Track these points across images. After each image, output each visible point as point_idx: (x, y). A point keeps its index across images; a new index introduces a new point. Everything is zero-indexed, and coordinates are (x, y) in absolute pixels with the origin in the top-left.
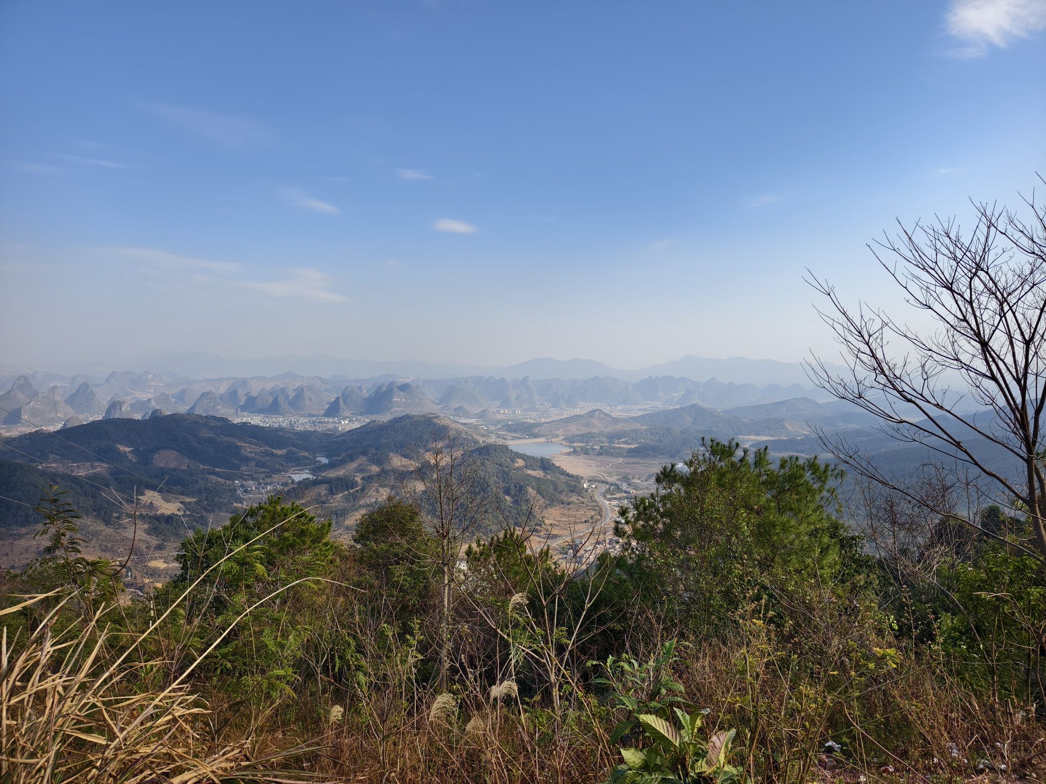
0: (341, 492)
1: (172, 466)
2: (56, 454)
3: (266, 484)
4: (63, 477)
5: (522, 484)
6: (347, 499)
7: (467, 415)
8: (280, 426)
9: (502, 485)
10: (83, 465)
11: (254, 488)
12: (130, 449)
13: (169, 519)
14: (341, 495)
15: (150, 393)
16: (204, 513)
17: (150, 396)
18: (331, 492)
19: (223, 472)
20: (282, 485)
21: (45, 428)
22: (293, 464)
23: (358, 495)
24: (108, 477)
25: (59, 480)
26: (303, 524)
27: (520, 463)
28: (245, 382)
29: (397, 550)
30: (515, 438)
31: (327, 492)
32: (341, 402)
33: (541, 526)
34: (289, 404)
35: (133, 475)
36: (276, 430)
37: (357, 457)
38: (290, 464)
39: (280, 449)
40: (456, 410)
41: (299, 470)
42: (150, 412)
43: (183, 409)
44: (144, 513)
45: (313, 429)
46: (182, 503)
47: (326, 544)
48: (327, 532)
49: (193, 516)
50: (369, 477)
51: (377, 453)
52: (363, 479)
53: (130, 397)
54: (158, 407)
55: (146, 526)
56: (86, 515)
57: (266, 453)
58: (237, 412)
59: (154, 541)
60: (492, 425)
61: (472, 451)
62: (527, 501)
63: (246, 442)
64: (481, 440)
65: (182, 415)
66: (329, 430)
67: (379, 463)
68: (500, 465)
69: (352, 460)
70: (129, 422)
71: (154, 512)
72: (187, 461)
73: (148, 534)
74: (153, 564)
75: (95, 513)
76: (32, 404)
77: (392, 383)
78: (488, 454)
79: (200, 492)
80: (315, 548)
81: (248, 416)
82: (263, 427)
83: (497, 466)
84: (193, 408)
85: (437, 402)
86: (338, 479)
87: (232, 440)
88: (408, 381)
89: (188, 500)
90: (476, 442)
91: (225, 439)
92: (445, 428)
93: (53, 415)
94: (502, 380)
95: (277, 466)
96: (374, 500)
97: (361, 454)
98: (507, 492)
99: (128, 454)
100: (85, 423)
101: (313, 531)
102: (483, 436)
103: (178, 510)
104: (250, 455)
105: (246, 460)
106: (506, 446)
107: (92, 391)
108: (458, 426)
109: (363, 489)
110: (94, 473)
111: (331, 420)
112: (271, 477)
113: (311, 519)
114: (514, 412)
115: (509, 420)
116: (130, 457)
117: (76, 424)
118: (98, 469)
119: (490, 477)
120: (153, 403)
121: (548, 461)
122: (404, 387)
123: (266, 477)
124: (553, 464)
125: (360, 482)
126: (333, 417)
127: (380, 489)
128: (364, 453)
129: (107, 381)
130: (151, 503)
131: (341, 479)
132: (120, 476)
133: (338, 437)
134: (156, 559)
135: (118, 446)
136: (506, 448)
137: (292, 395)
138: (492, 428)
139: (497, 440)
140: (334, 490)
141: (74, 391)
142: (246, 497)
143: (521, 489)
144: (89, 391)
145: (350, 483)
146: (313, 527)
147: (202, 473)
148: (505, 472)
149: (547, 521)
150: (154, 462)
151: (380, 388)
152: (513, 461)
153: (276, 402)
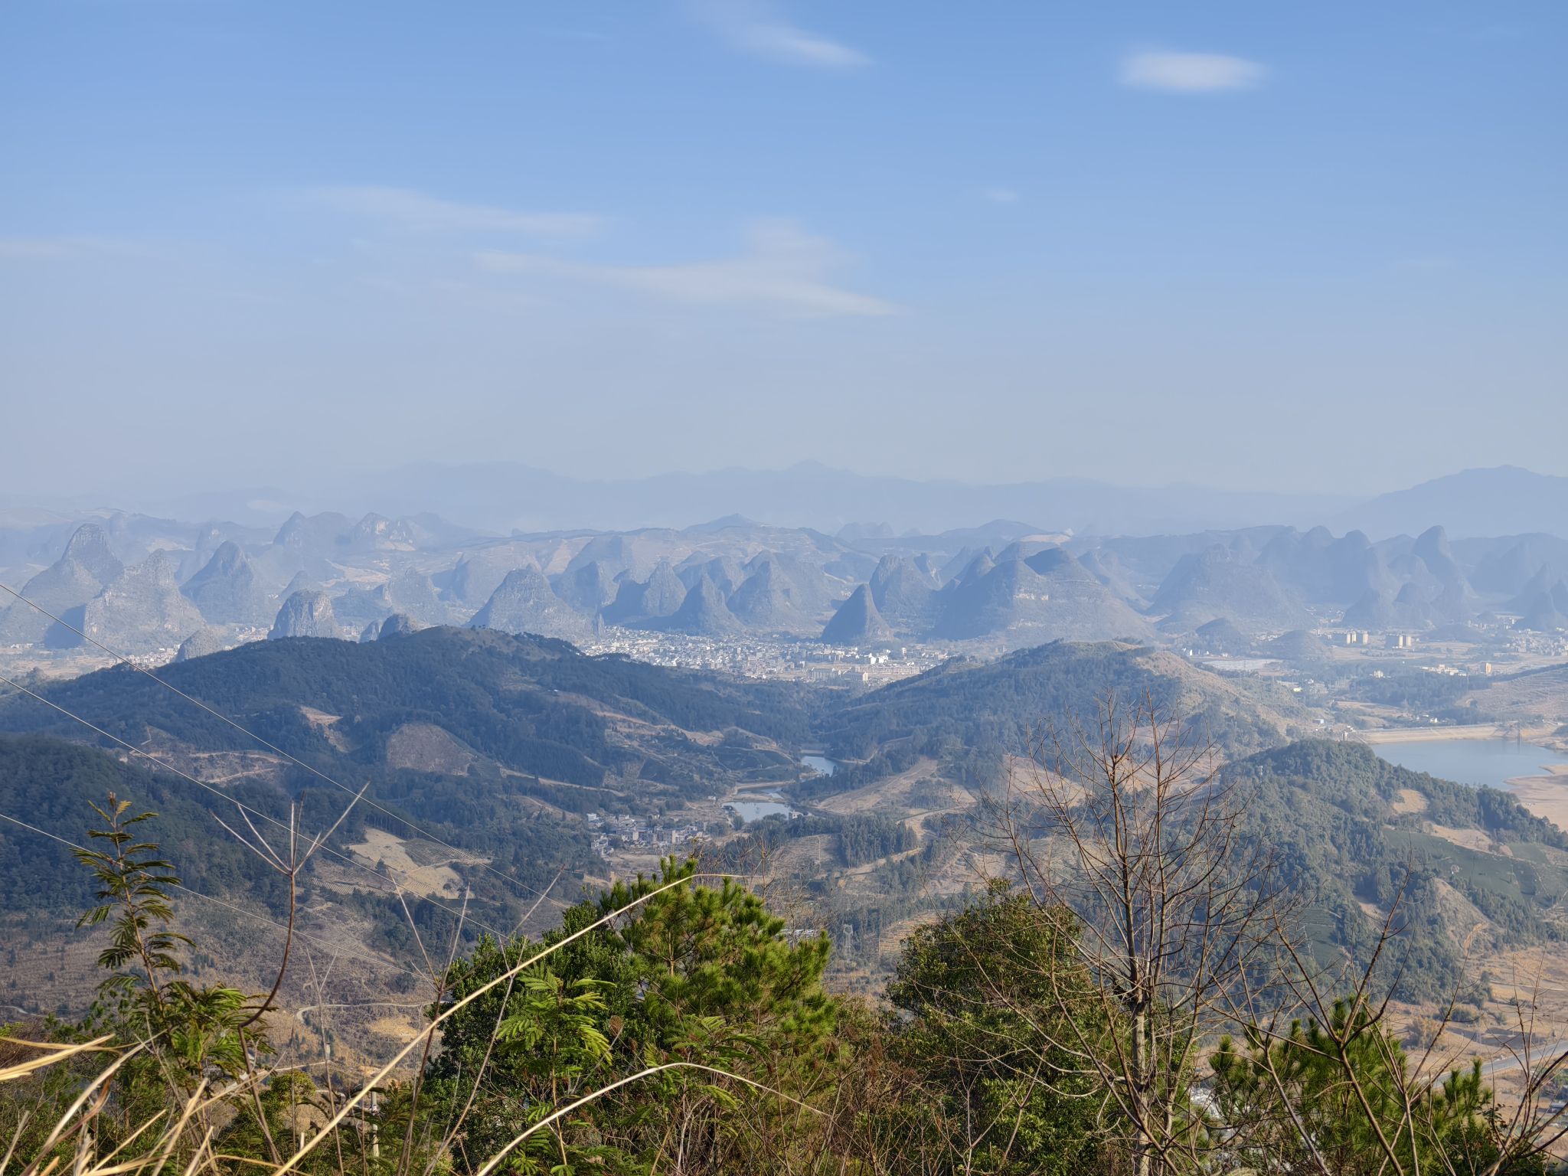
0: (869, 859)
1: (431, 767)
2: (161, 727)
3: (669, 826)
4: (178, 786)
5: (1419, 868)
6: (883, 879)
7: (1239, 647)
8: (705, 665)
9: (1351, 867)
10: (223, 757)
11: (636, 837)
12: (334, 719)
13: (424, 910)
14: (867, 868)
15: (381, 570)
16: (510, 899)
17: (381, 578)
18: (841, 857)
19: (559, 789)
20: (711, 830)
21: (135, 660)
22: (740, 774)
23: (916, 870)
24: (281, 791)
25: (166, 794)
26: (754, 942)
27: (1411, 802)
28: (615, 545)
29: (1005, 1032)
30: (1392, 723)
31: (828, 857)
32: (869, 601)
33: (1478, 1003)
34: (730, 604)
35: (338, 789)
36: (696, 677)
37: (913, 762)
38: (730, 773)
39: (706, 729)
40: (1203, 630)
41: (754, 791)
42: (381, 622)
43: (459, 615)
44: (365, 891)
45: (790, 677)
46: (455, 867)
47: (814, 1003)
48: (817, 969)
49: (483, 905)
50: (948, 822)
51: (967, 753)
52: (927, 824)
53: (332, 582)
54: (399, 610)
55: (368, 925)
56: (229, 886)
57: (668, 741)
58: (596, 625)
59: (387, 966)
60: (1318, 679)
61: (1252, 759)
62: (1432, 922)
63: (617, 708)
64: (1282, 725)
65: (457, 633)
66: (834, 681)
67: (972, 780)
68: (1345, 805)
69: (898, 769)
70: (331, 647)
71: (386, 889)
72: (468, 754)
73: (373, 947)
74: (383, 1027)
75: (249, 885)
76: (107, 596)
77: (1013, 548)
78: (1306, 770)
79: (500, 840)
80: (784, 1011)
81: (624, 636)
82: (660, 668)
83: (1335, 809)
84: (484, 612)
85: (1145, 604)
86: (860, 821)
87: (583, 701)
88: (1059, 541)
89: (469, 860)
90: (1266, 732)
91: (564, 697)
92: (1169, 687)
93: (153, 625)
94: (1355, 538)
95: (696, 777)
96: (958, 888)
97: (922, 752)
98: (1367, 889)
99: (327, 733)
100: (228, 648)
101: (777, 962)
102: (1289, 712)
103: (447, 887)
104: (627, 744)
105: (616, 757)
106: (1362, 747)
107: (244, 566)
108: (1212, 679)
109: (928, 855)
110: (248, 778)
111: (840, 653)
112: (680, 807)
113: (774, 929)
114: (1392, 641)
115: (1376, 667)
116: (332, 741)
117: (207, 651)
118: (256, 771)
119: (1310, 840)
120: (388, 597)
121: (1505, 800)
122: (1047, 561)
123: (669, 807)
124: (1523, 812)
125: (920, 833)
126: (848, 644)
127: (976, 856)
128: (931, 750)
129: (280, 538)
130: (381, 864)
131: (868, 821)
132: (308, 790)
133: (859, 701)
134: (390, 1015)
135: (305, 710)
136: (1363, 754)
137: (738, 579)
138: (1319, 689)
139: (1337, 728)
140: (849, 852)
141: (203, 564)
142: (615, 860)
143: (1412, 883)
144: (237, 564)
145: (893, 836)
146: (777, 951)
147: (506, 789)
148: (1359, 830)
149: (1499, 991)
150: (389, 756)
151: (976, 562)
152: (1386, 793)
153: (695, 598)
